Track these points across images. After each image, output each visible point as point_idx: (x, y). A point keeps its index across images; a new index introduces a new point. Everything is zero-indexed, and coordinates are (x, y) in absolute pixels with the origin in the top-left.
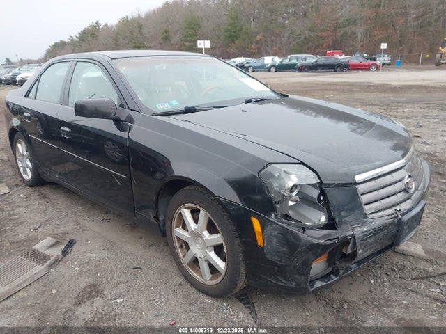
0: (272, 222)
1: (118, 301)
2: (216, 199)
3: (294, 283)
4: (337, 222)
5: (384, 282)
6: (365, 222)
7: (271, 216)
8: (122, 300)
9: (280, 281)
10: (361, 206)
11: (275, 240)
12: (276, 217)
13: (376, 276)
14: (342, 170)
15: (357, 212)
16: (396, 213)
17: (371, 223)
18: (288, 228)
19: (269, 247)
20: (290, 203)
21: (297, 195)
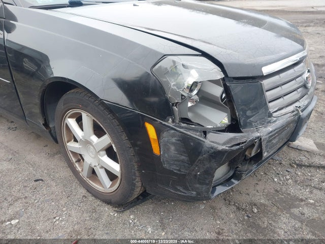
0: (169, 127)
1: (13, 222)
2: (102, 102)
3: (195, 193)
4: (242, 124)
5: (288, 180)
6: (269, 122)
7: (167, 121)
8: (17, 221)
9: (179, 190)
10: (266, 104)
11: (173, 148)
12: (173, 121)
13: (278, 174)
14: (248, 61)
15: (262, 111)
16: (297, 110)
17: (275, 121)
18: (188, 133)
19: (166, 155)
20: (190, 104)
21: (197, 94)
